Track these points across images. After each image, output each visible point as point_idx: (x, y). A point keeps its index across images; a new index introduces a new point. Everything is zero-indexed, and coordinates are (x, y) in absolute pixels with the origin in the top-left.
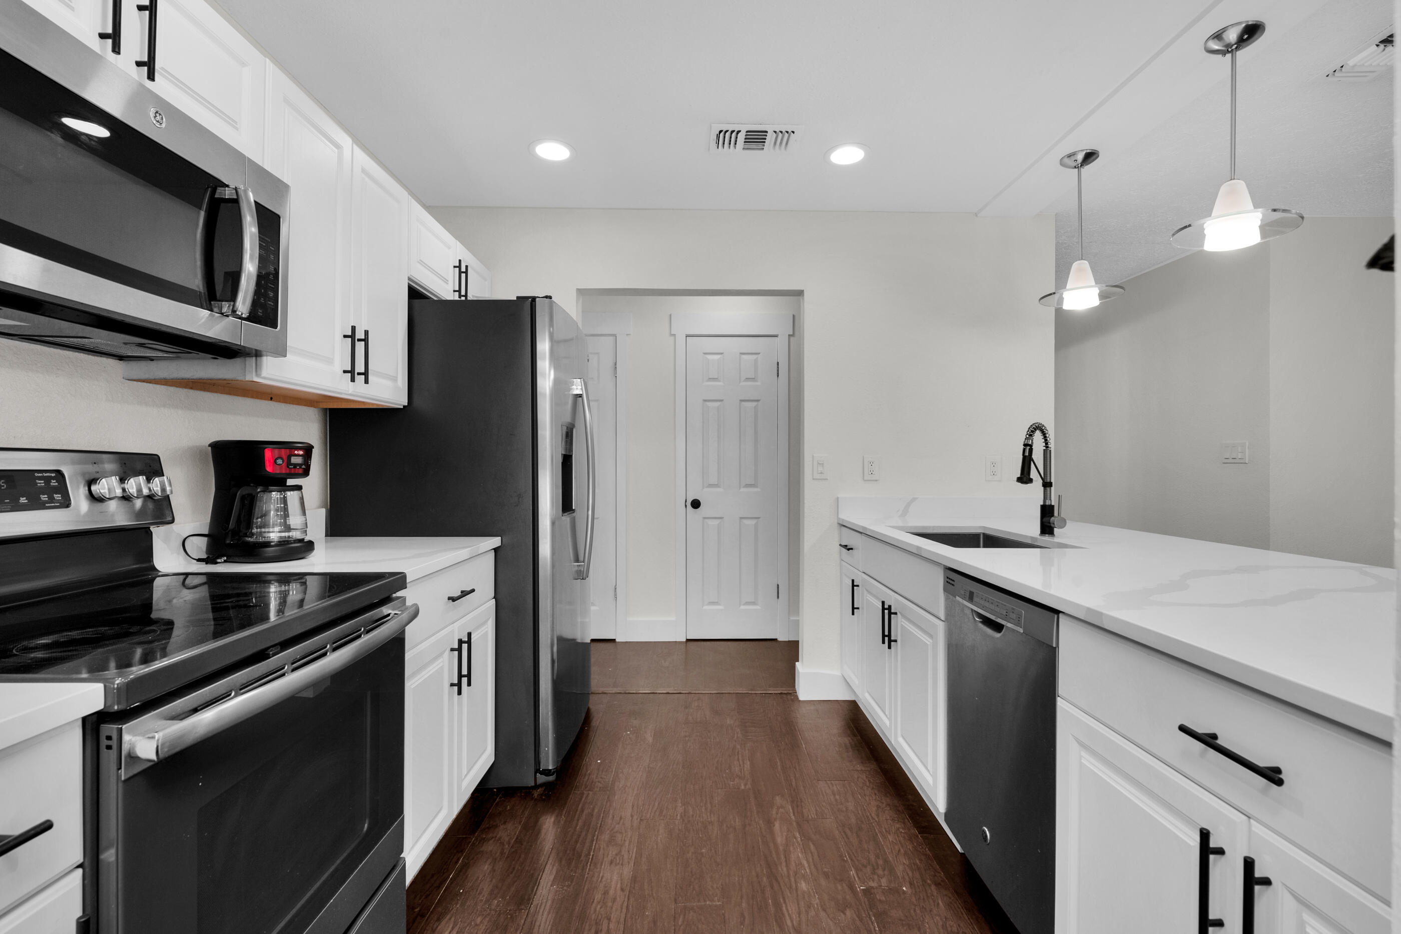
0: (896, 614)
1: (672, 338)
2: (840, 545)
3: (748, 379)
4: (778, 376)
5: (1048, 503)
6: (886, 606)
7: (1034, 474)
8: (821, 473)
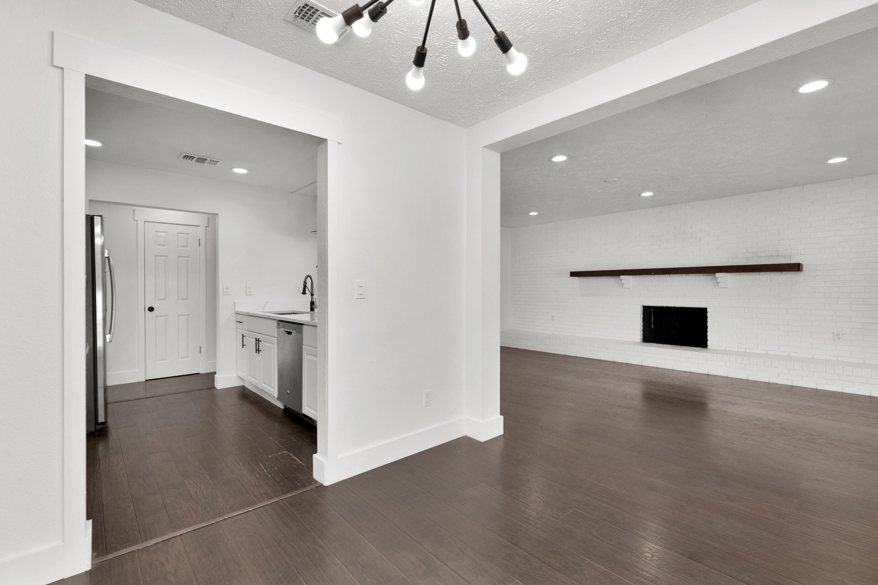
0: (261, 341)
1: (135, 222)
2: (237, 322)
3: (182, 246)
4: (200, 245)
5: (312, 301)
6: (257, 339)
7: (307, 291)
8: (227, 292)
